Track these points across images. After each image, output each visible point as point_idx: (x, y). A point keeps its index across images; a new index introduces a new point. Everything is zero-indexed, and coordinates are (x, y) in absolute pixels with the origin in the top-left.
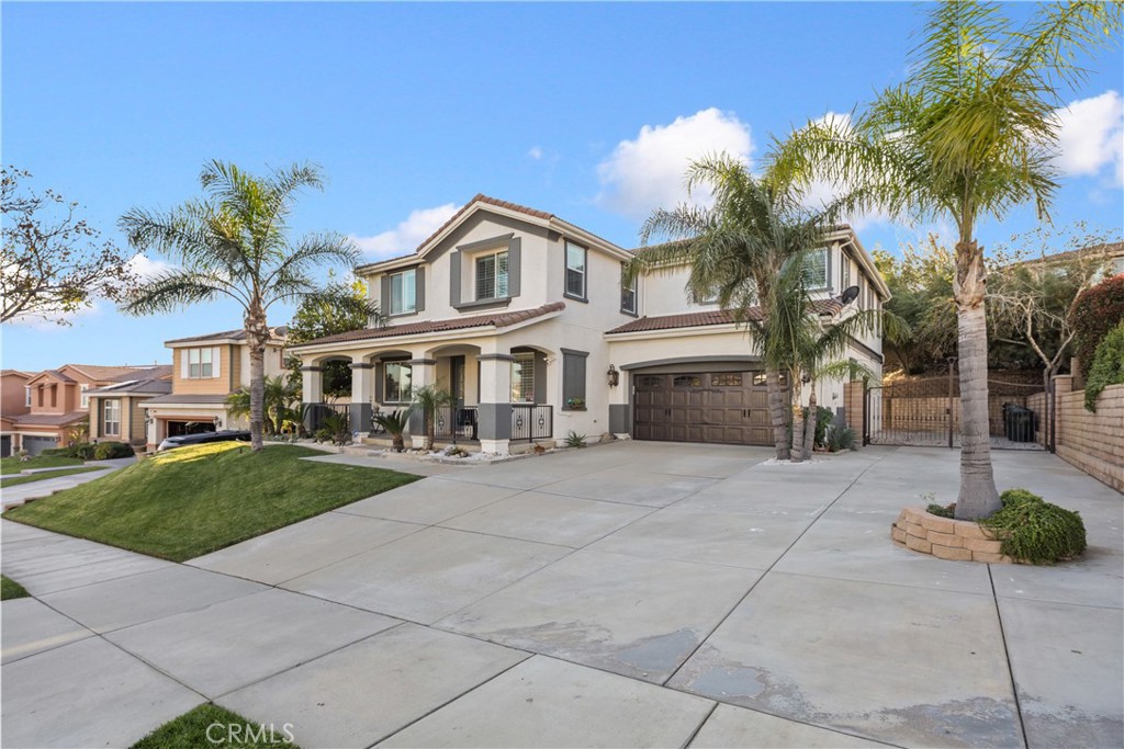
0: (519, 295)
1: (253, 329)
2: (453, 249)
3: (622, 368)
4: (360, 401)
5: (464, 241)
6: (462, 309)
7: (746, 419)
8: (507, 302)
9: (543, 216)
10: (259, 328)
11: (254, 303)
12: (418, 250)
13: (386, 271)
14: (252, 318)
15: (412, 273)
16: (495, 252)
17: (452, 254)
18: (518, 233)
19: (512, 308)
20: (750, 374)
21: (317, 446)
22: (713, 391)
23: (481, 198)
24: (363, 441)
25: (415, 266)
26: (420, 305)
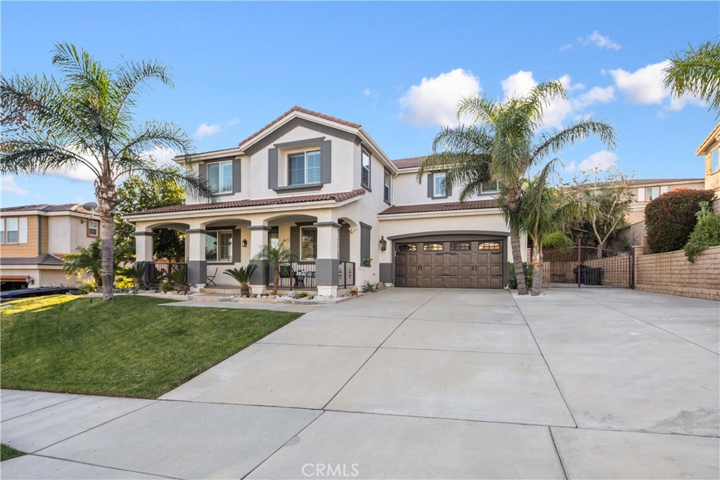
0: (330, 182)
1: (105, 196)
2: (271, 146)
3: (389, 238)
4: (199, 260)
5: (280, 141)
6: (279, 191)
7: (474, 272)
8: (319, 187)
9: (353, 126)
10: (111, 196)
11: (105, 174)
12: (240, 145)
13: (204, 161)
14: (103, 186)
15: (230, 163)
16: (305, 150)
17: (269, 150)
18: (328, 137)
19: (323, 192)
20: (477, 243)
21: (161, 295)
22: (451, 254)
23: (298, 109)
24: (201, 291)
25: (232, 157)
26: (236, 187)
